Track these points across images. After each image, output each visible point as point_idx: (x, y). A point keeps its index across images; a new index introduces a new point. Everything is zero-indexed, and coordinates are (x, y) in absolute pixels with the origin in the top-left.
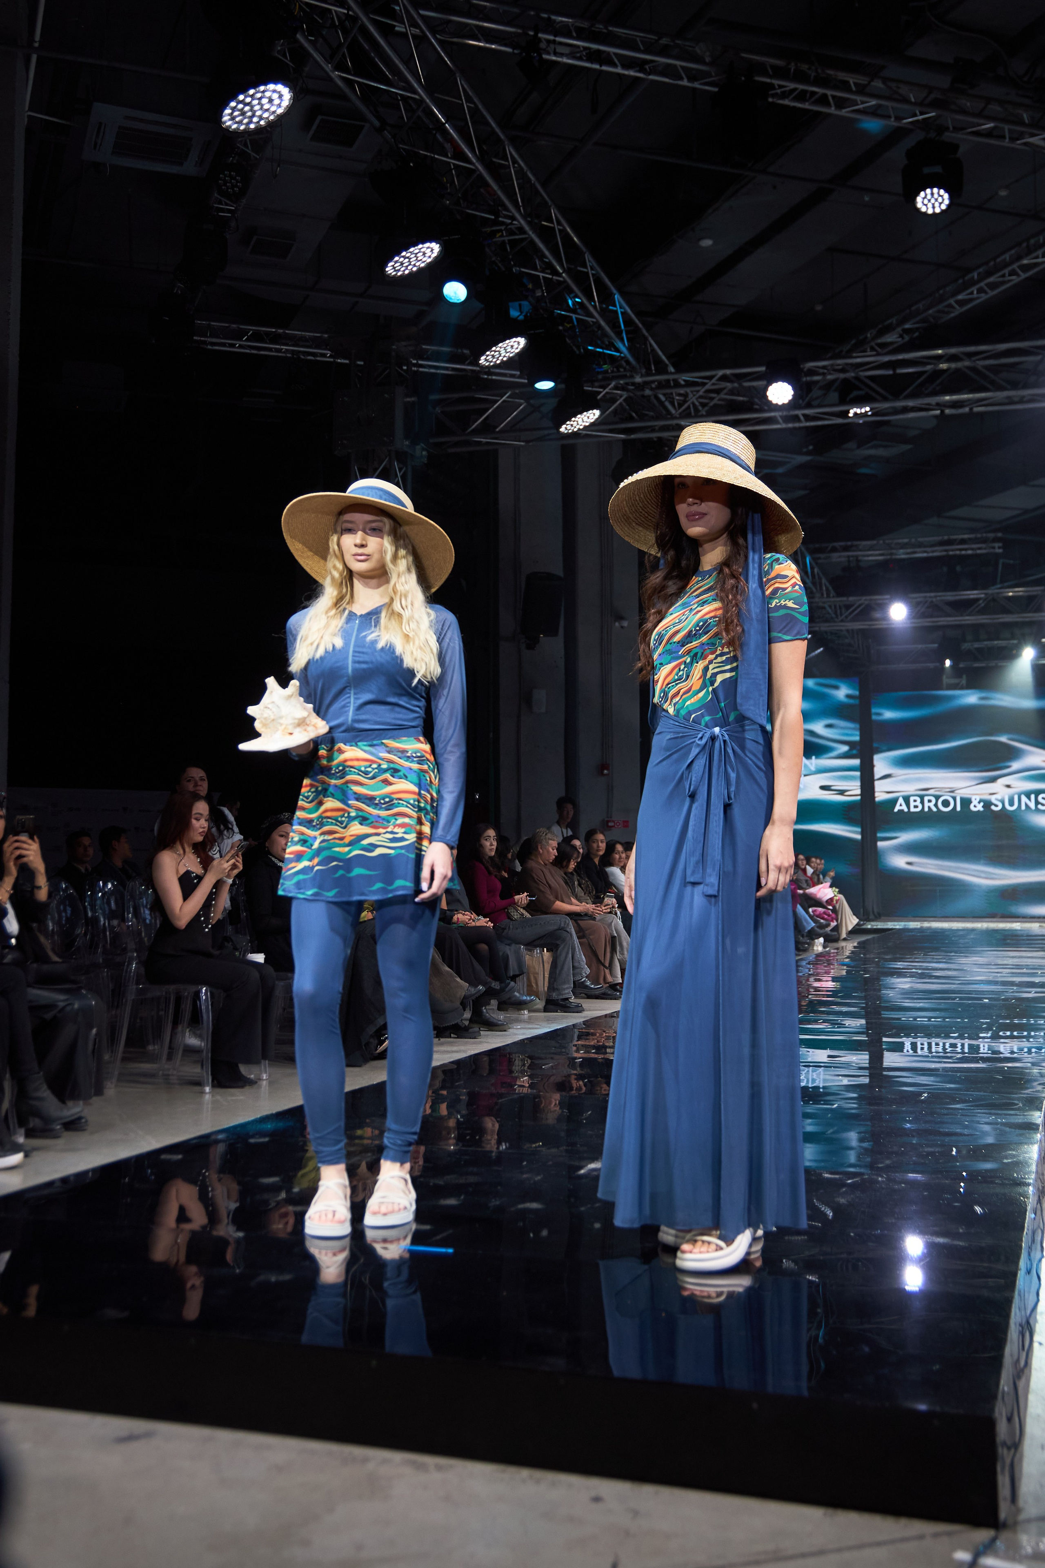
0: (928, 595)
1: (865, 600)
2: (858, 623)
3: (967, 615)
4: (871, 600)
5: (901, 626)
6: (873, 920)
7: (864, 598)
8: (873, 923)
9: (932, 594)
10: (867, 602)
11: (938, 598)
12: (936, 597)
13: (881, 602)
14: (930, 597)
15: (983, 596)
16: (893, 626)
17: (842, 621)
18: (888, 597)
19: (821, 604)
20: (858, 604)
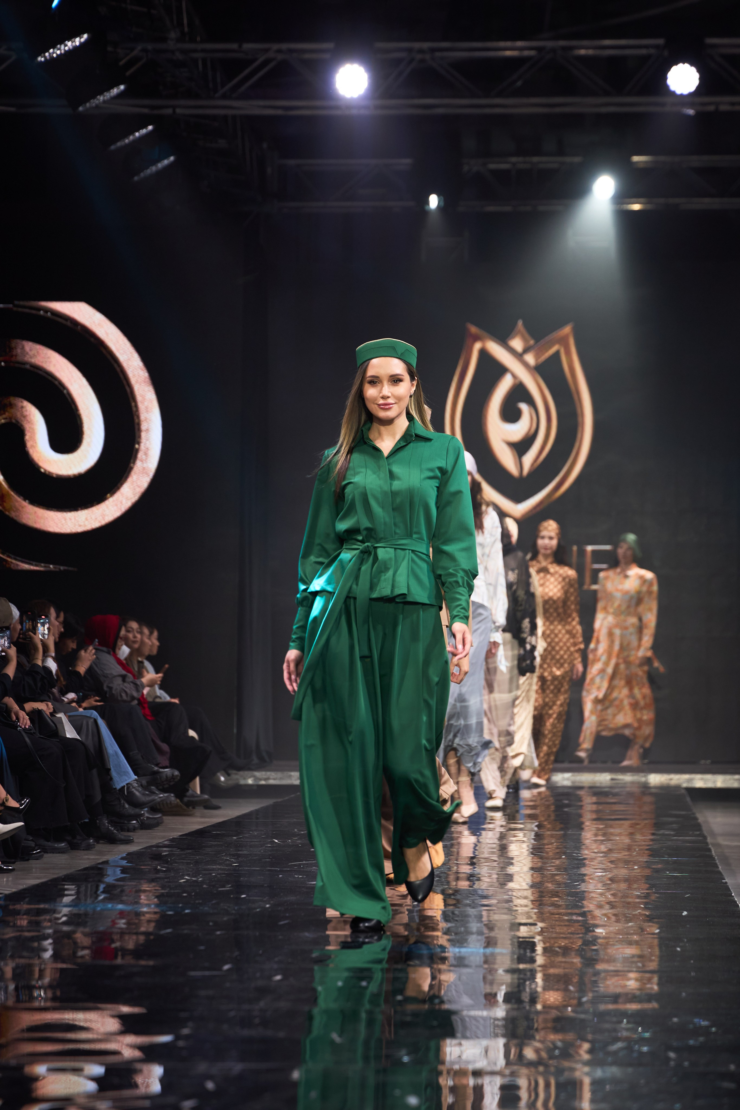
0: (417, 45)
1: (279, 51)
2: (261, 103)
3: (499, 95)
4: (291, 51)
5: (354, 112)
6: (259, 768)
7: (275, 47)
8: (257, 774)
9: (426, 45)
10: (280, 57)
11: (438, 54)
12: (433, 50)
13: (314, 56)
14: (421, 51)
15: (532, 53)
16: (338, 112)
17: (224, 97)
18: (329, 45)
19: (179, 56)
20: (261, 59)
